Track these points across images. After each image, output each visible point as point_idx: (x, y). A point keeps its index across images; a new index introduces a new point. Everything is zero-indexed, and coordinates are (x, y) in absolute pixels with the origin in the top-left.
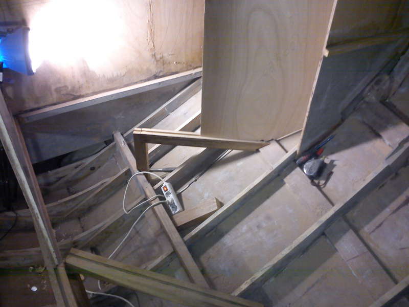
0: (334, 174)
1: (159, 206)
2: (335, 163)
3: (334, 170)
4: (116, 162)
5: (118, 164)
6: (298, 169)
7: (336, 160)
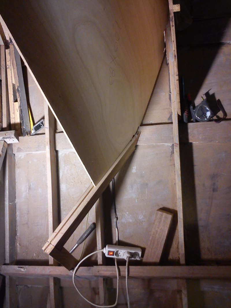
0: (221, 100)
1: (130, 270)
2: (211, 93)
3: (217, 97)
4: (27, 286)
5: (29, 286)
6: (190, 125)
7: (209, 91)
